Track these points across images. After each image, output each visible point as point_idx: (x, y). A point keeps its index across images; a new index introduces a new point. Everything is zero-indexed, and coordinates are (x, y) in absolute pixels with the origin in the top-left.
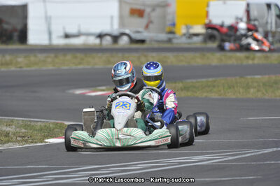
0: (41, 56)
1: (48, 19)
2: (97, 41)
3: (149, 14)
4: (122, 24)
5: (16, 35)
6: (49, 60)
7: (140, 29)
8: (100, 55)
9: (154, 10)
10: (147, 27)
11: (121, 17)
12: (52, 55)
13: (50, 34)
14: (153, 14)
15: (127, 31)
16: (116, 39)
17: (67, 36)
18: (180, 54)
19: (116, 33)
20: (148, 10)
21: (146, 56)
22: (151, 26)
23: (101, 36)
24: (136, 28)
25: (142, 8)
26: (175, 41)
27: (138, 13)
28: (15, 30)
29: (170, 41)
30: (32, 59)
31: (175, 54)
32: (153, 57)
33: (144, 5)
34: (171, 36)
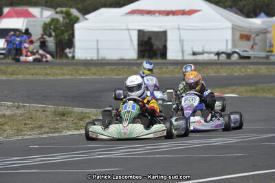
0: (171, 68)
1: (181, 41)
2: (216, 57)
3: (254, 38)
4: (234, 45)
5: (159, 52)
6: (176, 70)
7: (247, 49)
8: (213, 67)
9: (257, 35)
10: (252, 47)
11: (233, 40)
12: (179, 67)
13: (183, 52)
14: (257, 38)
15: (237, 51)
16: (229, 55)
17: (194, 54)
18: (271, 66)
19: (229, 51)
20: (253, 36)
21: (245, 68)
22: (255, 47)
23: (218, 54)
24: (244, 48)
25: (249, 34)
26: (271, 57)
27: (245, 37)
28: (158, 49)
29: (268, 57)
30: (164, 70)
31: (267, 66)
32: (250, 68)
33: (250, 32)
34: (269, 54)
